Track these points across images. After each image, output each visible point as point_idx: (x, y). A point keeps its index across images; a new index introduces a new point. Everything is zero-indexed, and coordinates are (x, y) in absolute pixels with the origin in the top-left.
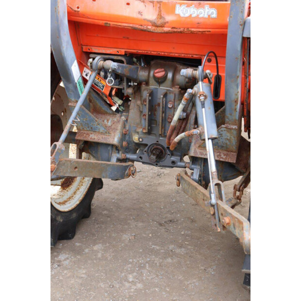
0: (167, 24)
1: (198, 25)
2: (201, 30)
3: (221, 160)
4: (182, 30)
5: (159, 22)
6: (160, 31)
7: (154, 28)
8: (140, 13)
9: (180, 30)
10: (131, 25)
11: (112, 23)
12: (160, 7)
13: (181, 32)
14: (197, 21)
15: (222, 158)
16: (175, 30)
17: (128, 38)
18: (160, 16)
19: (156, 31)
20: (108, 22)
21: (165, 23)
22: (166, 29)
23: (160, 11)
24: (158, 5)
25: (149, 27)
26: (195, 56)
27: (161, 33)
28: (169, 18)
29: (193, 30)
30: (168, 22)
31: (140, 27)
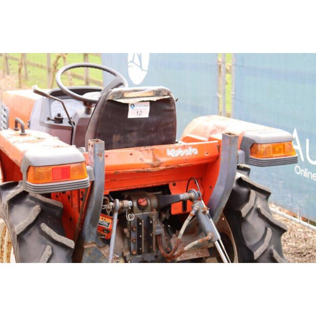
0: (162, 164)
1: (186, 161)
2: (186, 164)
3: (200, 257)
4: (173, 166)
5: (156, 164)
6: (157, 170)
7: (152, 168)
8: (141, 159)
9: (171, 167)
10: (136, 170)
11: (120, 171)
12: (153, 153)
13: (172, 168)
14: (184, 158)
15: (200, 255)
16: (169, 167)
17: (115, 180)
18: (155, 159)
19: (154, 171)
20: (118, 171)
21: (161, 164)
22: (161, 168)
23: (154, 156)
24: (152, 152)
25: (149, 169)
26: (164, 183)
27: (158, 171)
28: (163, 160)
29: (181, 165)
30: (163, 163)
31: (143, 170)
